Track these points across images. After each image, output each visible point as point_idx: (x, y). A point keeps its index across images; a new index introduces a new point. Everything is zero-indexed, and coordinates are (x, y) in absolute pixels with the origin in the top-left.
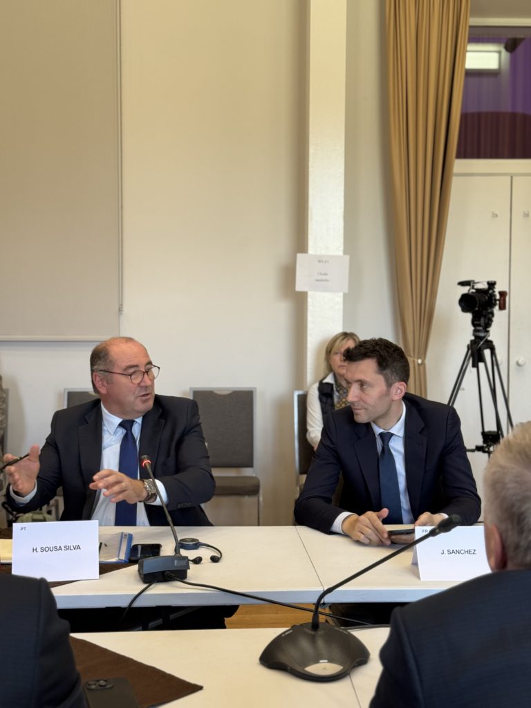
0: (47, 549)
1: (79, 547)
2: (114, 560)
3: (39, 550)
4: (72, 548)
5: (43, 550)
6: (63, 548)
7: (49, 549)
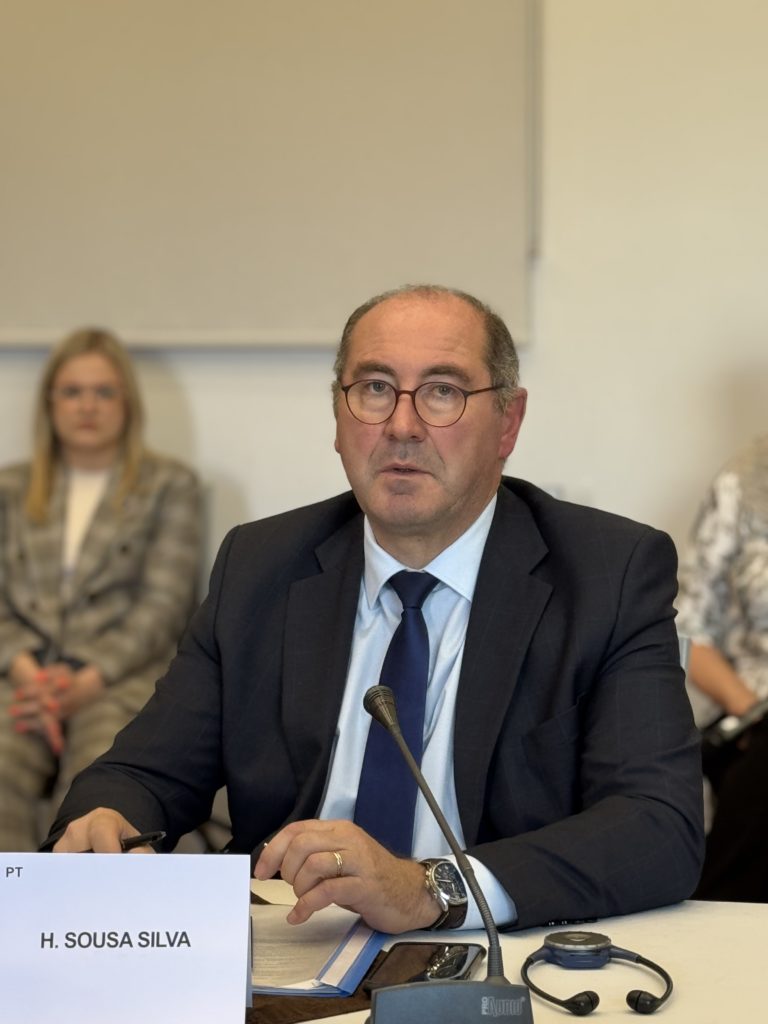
0: (85, 940)
1: (184, 939)
2: (307, 985)
3: (60, 940)
4: (163, 940)
5: (72, 941)
6: (135, 940)
7: (92, 939)
